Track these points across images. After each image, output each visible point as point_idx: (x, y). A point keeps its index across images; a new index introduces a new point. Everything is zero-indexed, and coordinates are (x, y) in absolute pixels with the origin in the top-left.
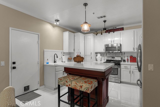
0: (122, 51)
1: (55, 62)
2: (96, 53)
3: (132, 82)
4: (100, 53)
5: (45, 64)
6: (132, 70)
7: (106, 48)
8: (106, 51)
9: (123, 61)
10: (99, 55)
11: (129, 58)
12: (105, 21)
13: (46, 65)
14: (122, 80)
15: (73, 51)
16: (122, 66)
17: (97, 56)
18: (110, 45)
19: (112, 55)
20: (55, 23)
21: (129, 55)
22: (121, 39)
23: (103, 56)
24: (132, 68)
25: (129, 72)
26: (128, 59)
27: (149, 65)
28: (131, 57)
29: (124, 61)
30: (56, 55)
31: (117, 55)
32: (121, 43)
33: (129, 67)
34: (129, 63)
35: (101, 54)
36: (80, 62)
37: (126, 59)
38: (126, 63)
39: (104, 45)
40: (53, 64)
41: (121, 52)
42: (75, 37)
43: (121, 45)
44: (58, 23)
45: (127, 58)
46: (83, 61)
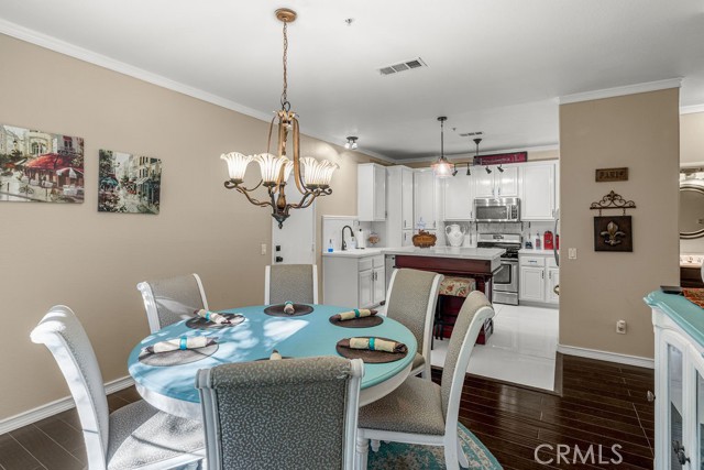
0: (523, 218)
1: (343, 248)
2: (447, 223)
3: (548, 301)
4: (457, 223)
5: (326, 252)
6: (549, 269)
7: (478, 208)
8: (478, 217)
9: (524, 247)
10: (455, 229)
11: (542, 239)
12: (477, 141)
13: (327, 256)
14: (522, 297)
15: (382, 218)
16: (523, 260)
17: (449, 230)
18: (487, 200)
19: (494, 231)
20: (347, 146)
21: (543, 230)
22: (521, 181)
23: (467, 231)
24: (548, 265)
25: (540, 274)
26: (538, 241)
27: (570, 250)
28: (548, 235)
29: (529, 245)
30: (347, 231)
31: (508, 230)
32: (521, 197)
33: (540, 260)
34: (542, 250)
35: (463, 225)
36: (429, 246)
37: (533, 240)
38: (535, 251)
39: (472, 201)
40: (341, 252)
41: (520, 222)
42: (390, 178)
43: (519, 202)
44: (355, 145)
45: (536, 237)
46: (433, 244)
